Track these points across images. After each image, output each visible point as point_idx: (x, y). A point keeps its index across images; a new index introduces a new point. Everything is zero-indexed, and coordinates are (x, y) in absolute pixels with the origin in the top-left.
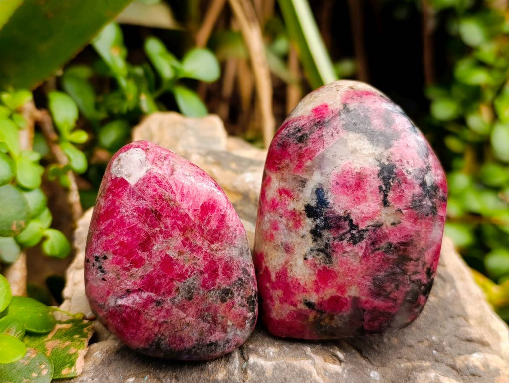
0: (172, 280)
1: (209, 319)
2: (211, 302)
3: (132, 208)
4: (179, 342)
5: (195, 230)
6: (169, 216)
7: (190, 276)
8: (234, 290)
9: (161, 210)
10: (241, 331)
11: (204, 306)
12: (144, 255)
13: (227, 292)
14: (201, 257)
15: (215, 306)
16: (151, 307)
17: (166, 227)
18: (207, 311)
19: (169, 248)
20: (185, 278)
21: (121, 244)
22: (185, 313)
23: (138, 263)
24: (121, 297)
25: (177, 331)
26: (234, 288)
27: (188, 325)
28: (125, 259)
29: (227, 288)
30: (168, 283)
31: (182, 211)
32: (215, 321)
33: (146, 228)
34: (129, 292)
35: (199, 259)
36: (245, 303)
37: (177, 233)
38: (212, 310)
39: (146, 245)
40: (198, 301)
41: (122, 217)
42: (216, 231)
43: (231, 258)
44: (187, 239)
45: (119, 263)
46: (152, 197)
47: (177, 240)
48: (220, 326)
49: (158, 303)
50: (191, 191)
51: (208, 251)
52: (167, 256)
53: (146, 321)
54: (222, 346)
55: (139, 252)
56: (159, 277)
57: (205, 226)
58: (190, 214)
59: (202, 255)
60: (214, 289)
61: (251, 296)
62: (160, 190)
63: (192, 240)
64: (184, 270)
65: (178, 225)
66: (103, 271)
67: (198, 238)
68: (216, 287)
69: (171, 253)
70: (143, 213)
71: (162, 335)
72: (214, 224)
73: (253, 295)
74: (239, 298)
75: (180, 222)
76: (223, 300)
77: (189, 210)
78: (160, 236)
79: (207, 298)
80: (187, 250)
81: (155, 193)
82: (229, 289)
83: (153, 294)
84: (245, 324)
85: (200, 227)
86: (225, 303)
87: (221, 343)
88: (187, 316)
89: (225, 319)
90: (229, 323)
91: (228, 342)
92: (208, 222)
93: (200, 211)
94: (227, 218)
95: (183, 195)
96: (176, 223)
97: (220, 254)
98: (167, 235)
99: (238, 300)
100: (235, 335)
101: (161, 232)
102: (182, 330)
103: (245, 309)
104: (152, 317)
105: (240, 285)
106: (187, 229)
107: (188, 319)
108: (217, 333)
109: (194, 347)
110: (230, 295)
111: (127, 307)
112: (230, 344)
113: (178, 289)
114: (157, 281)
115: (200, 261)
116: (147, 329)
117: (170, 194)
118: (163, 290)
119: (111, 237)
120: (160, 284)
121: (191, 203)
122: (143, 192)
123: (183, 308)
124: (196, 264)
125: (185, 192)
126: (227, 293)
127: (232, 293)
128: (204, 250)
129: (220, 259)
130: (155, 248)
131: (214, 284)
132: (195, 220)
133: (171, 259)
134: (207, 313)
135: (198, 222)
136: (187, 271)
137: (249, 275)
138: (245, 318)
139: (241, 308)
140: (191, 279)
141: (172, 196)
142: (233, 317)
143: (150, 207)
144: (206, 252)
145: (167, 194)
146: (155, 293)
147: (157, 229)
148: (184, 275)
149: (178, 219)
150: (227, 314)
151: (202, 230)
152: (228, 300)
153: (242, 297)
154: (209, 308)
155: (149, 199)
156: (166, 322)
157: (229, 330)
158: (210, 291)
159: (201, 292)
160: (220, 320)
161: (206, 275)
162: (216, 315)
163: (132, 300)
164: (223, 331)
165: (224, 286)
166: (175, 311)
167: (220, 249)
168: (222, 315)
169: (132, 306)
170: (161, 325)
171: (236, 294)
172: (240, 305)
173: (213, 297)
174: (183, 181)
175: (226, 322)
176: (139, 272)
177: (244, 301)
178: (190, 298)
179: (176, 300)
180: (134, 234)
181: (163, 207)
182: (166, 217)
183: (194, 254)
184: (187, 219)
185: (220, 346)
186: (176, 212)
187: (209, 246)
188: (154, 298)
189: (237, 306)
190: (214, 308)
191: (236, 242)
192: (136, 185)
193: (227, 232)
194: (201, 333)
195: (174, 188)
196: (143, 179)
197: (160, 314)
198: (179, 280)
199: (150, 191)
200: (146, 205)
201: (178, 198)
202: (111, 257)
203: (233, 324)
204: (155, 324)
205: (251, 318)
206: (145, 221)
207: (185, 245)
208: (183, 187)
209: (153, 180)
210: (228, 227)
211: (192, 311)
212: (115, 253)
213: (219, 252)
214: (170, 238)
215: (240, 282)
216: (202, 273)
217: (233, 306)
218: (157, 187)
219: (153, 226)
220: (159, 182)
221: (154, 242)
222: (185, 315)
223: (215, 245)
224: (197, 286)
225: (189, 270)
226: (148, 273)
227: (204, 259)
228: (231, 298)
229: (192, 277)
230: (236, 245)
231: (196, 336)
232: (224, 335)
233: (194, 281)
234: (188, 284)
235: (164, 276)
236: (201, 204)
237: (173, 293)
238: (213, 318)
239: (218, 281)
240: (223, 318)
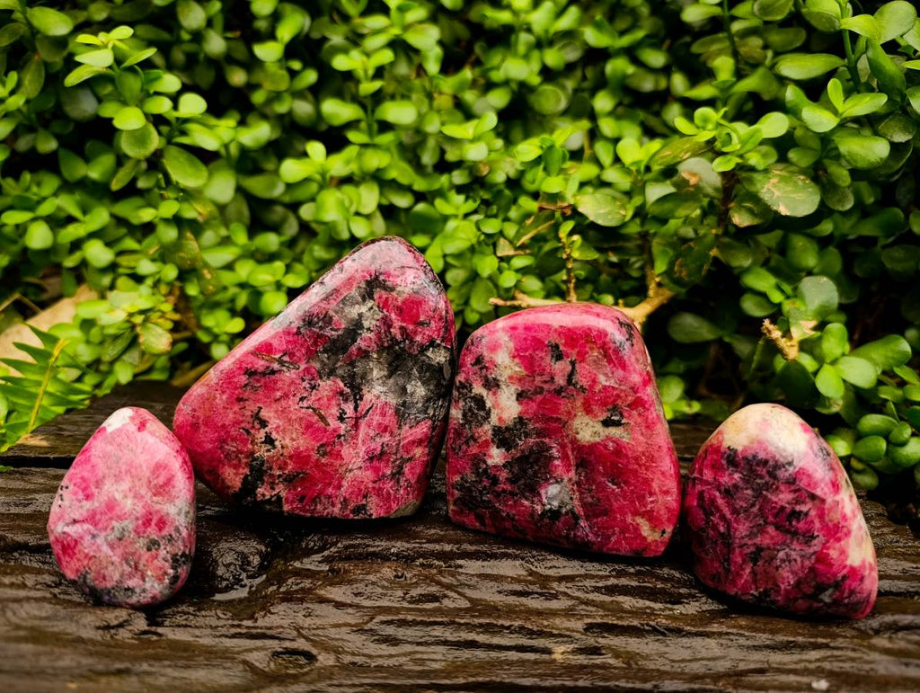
0: (111, 519)
1: (132, 563)
2: (137, 547)
4: (101, 579)
7: (126, 519)
8: (161, 543)
10: (159, 585)
11: (131, 550)
12: (95, 491)
13: (154, 543)
14: (141, 505)
15: (140, 553)
16: (87, 538)
19: (117, 491)
20: (121, 519)
21: (82, 478)
22: (113, 551)
23: (89, 497)
24: (67, 525)
25: (102, 568)
26: (162, 541)
27: (113, 563)
28: (80, 491)
29: (156, 539)
30: (107, 521)
31: (137, 461)
32: (136, 568)
34: (75, 522)
35: (138, 506)
37: (128, 479)
38: (137, 556)
39: (99, 483)
40: (126, 543)
41: (90, 456)
42: (161, 486)
43: (168, 514)
44: (134, 486)
45: (75, 494)
47: (126, 484)
48: (140, 573)
49: (94, 537)
51: (149, 501)
52: (113, 497)
53: (79, 551)
54: (138, 595)
55: (93, 488)
56: (101, 514)
57: (153, 479)
58: (144, 466)
59: (142, 504)
60: (143, 537)
61: (177, 555)
64: (124, 512)
66: (62, 500)
68: (146, 535)
69: (118, 496)
70: (107, 456)
71: (90, 569)
72: (161, 480)
73: (180, 554)
74: (165, 552)
75: (133, 471)
76: (149, 549)
77: (144, 462)
78: (113, 478)
79: (135, 543)
80: (131, 495)
82: (157, 541)
83: (91, 528)
84: (164, 579)
85: (149, 478)
86: (150, 553)
87: (138, 590)
89: (146, 567)
90: (149, 573)
91: (145, 592)
92: (158, 477)
93: (153, 466)
96: (129, 470)
97: (158, 507)
98: (119, 479)
99: (163, 553)
100: (153, 586)
101: (115, 475)
102: (106, 568)
103: (167, 564)
104: (85, 548)
105: (169, 540)
106: (137, 477)
107: (114, 559)
108: (136, 580)
109: (113, 588)
110: (156, 546)
111: (69, 535)
112: (146, 594)
113: (113, 528)
114: (98, 517)
115: (139, 508)
116: (79, 560)
118: (100, 526)
119: (78, 470)
120: (100, 520)
121: (148, 457)
122: (114, 439)
123: (112, 547)
124: (134, 509)
125: (147, 446)
127: (159, 545)
128: (146, 499)
129: (158, 512)
130: (106, 487)
131: (145, 532)
132: (146, 472)
133: (116, 501)
134: (131, 557)
135: (148, 474)
137: (180, 535)
138: (166, 573)
139: (163, 562)
140: (127, 522)
142: (154, 568)
144: (146, 502)
146: (95, 526)
148: (121, 516)
149: (132, 467)
150: (150, 563)
151: (150, 482)
152: (154, 550)
153: (168, 552)
154: (133, 554)
156: (95, 557)
157: (147, 579)
158: (139, 537)
159: (132, 536)
160: (141, 567)
161: (140, 522)
162: (139, 561)
163: (75, 529)
164: (142, 579)
165: (153, 536)
166: (105, 548)
167: (160, 503)
168: (145, 563)
169: (73, 535)
170: (91, 558)
171: (162, 547)
173: (140, 544)
175: (147, 571)
176: (87, 505)
177: (169, 557)
178: (120, 539)
179: (109, 538)
180: (94, 471)
183: (136, 501)
184: (139, 470)
185: (136, 593)
186: (133, 461)
187: (151, 497)
188: (92, 531)
189: (160, 559)
190: (138, 554)
192: (111, 433)
194: (122, 576)
196: (118, 430)
197: (92, 548)
198: (116, 520)
199: (118, 439)
201: (139, 450)
202: (71, 488)
203: (152, 575)
204: (86, 556)
205: (171, 575)
207: (131, 491)
210: (174, 487)
211: (119, 551)
212: (75, 485)
213: (159, 505)
214: (121, 482)
215: (169, 537)
216: (137, 519)
217: (156, 558)
221: (106, 483)
222: (113, 554)
223: (157, 498)
224: (130, 529)
225: (127, 513)
226: (94, 508)
227: (143, 507)
228: (157, 549)
231: (116, 577)
232: (141, 582)
233: (129, 525)
234: (123, 525)
235: (106, 513)
236: (156, 460)
237: (108, 530)
238: (135, 563)
239: (149, 529)
240: (144, 566)
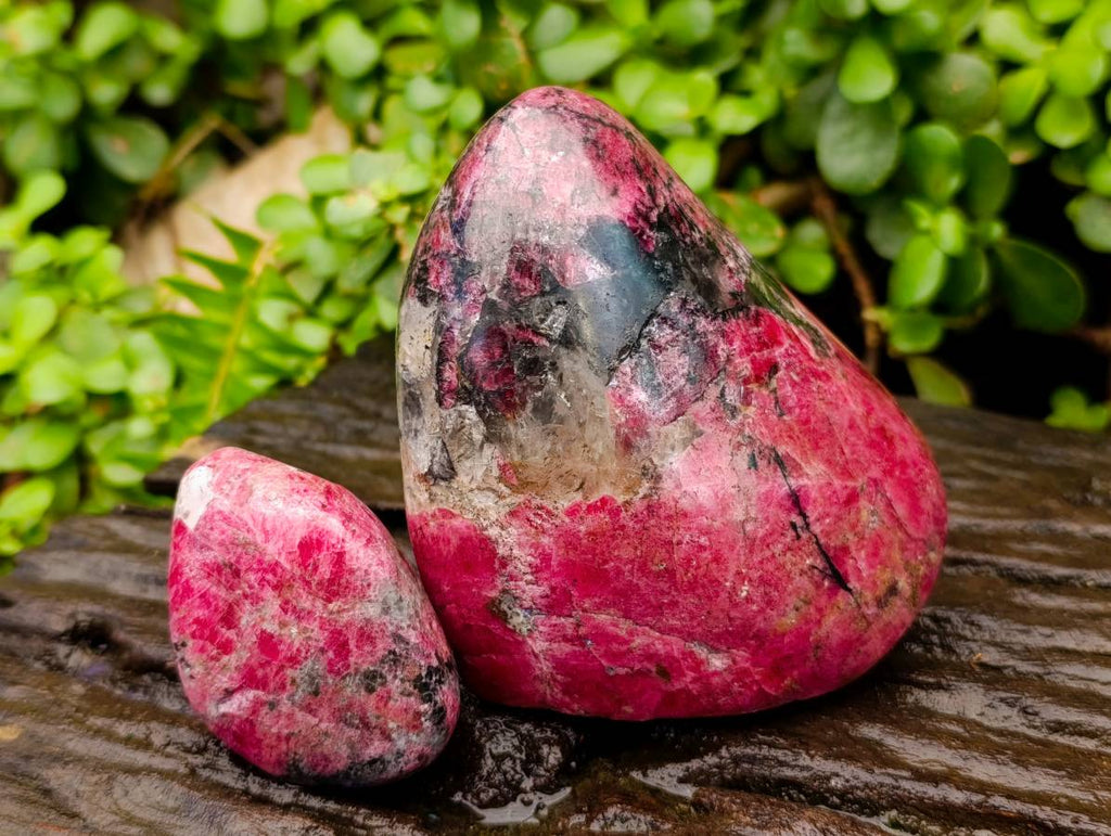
0: (282, 668)
1: (357, 722)
2: (350, 694)
3: (197, 565)
4: (323, 763)
5: (297, 585)
6: (250, 569)
7: (306, 658)
8: (384, 672)
9: (238, 562)
10: (418, 735)
11: (342, 702)
12: (231, 634)
13: (372, 675)
14: (315, 625)
15: (360, 701)
16: (264, 712)
17: (251, 587)
18: (348, 709)
19: (263, 620)
20: (299, 662)
21: (197, 621)
22: (315, 716)
23: (226, 647)
24: (222, 701)
25: (314, 746)
26: (383, 668)
27: (326, 734)
28: (208, 644)
29: (372, 669)
30: (277, 673)
31: (267, 558)
32: (366, 725)
33: (223, 593)
34: (229, 693)
35: (313, 631)
36: (411, 689)
37: (269, 593)
38: (356, 709)
39: (229, 619)
40: (329, 696)
41: (187, 581)
42: (331, 581)
43: (368, 621)
44: (287, 602)
45: (202, 650)
46: (221, 544)
47: (272, 604)
48: (377, 731)
49: (272, 705)
50: (278, 524)
51: (324, 615)
52: (263, 632)
53: (265, 735)
54: (394, 763)
55: (224, 630)
56: (262, 665)
57: (311, 576)
58: (282, 561)
59: (317, 623)
60: (349, 675)
61: (420, 677)
62: (230, 531)
63: (294, 602)
64: (295, 649)
65: (268, 582)
66: (189, 666)
67: (304, 597)
68: (352, 670)
69: (271, 627)
70: (213, 570)
71: (296, 753)
72: (325, 570)
73: (424, 674)
74: (397, 682)
75: (269, 577)
76: (370, 690)
77: (280, 554)
78: (246, 602)
79: (341, 689)
80: (290, 618)
81: (223, 537)
82: (375, 671)
83: (260, 693)
84: (422, 724)
85: (302, 578)
86: (374, 694)
87: (388, 757)
88: (320, 721)
89: (383, 719)
90: (392, 725)
91: (403, 755)
92: (316, 569)
93: (298, 553)
94: (347, 557)
95: (266, 533)
96: (263, 579)
97: (345, 617)
98: (256, 600)
99: (395, 686)
100: (408, 742)
101: (246, 596)
102: (321, 744)
103: (412, 699)
104: (270, 727)
105: (395, 661)
106: (282, 585)
107: (323, 726)
108: (376, 743)
109: (350, 768)
110: (379, 680)
111: (233, 716)
112: (406, 757)
113: (293, 681)
114: (260, 673)
115: (315, 633)
116: (271, 747)
117: (246, 534)
118: (272, 685)
119: (182, 613)
120: (266, 676)
121: (281, 544)
122: (206, 537)
123: (309, 710)
124: (309, 638)
125: (268, 527)
126: (374, 677)
127: (381, 676)
128: (318, 614)
129: (348, 625)
130: (243, 622)
131: (347, 667)
132: (292, 569)
133: (272, 636)
134: (349, 714)
135: (298, 572)
136: (298, 650)
137: (408, 643)
138: (418, 715)
139: (404, 698)
140: (309, 663)
141: (249, 537)
142: (395, 715)
143: (220, 559)
144: (321, 618)
145: (242, 536)
146: (264, 689)
147: (239, 592)
148: (295, 658)
149: (265, 571)
150: (384, 710)
151: (308, 583)
152: (379, 689)
153: (402, 680)
154: (350, 706)
155: (216, 548)
156: (293, 734)
157: (394, 736)
158: (344, 678)
159: (330, 681)
160: (373, 721)
161: (331, 654)
162: (365, 714)
163: (238, 703)
164: (386, 738)
165: (365, 667)
166: (299, 715)
167: (344, 610)
168: (376, 712)
169: (238, 713)
170: (288, 738)
171: (389, 678)
172: (402, 693)
173: (351, 688)
174: (264, 511)
175: (386, 723)
176: (232, 660)
177: (409, 687)
178: (316, 693)
179: (297, 698)
180: (209, 604)
181: (239, 557)
182: (246, 571)
183: (304, 624)
184: (279, 570)
185: (389, 762)
186: (260, 562)
187: (325, 606)
188: (264, 698)
189: (396, 695)
190: (357, 703)
191: (373, 594)
192: (197, 529)
193: (352, 579)
194: (352, 746)
195: (251, 523)
196: (204, 518)
197: (280, 722)
198: (291, 667)
199: (215, 535)
200: (215, 557)
201: (260, 538)
202: (190, 643)
203: (398, 726)
204: (279, 737)
205: (430, 713)
206: (220, 582)
207: (285, 611)
208: (264, 520)
209: (217, 517)
210: (352, 572)
211: (324, 712)
212: (193, 636)
213: (345, 615)
214: (262, 603)
215: (392, 657)
216: (323, 651)
217: (390, 698)
218: (225, 526)
219: (231, 588)
220: (226, 519)
221: (240, 614)
222: (317, 720)
223: (334, 603)
224: (321, 673)
225: (302, 648)
226: (244, 661)
227: (321, 628)
228: (383, 684)
229: (309, 660)
230: (373, 598)
231: (344, 751)
232: (388, 745)
233: (314, 665)
234: (306, 670)
235: (268, 663)
236: (297, 542)
237: (288, 687)
238: (361, 719)
239: (352, 660)
240: (378, 717)
